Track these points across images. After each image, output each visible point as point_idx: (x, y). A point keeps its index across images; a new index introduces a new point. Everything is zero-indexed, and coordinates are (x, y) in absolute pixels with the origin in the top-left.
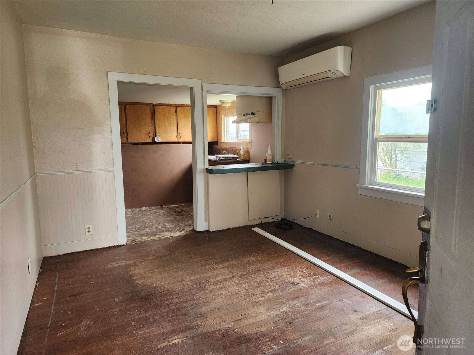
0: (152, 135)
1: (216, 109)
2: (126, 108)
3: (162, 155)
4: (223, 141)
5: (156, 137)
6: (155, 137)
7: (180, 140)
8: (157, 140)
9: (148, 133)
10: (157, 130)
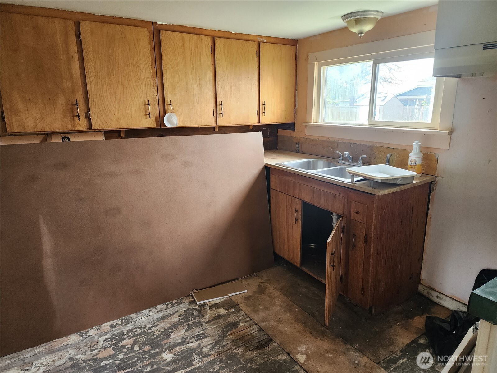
0: (154, 110)
1: (295, 47)
2: (79, 32)
3: (186, 164)
4: (313, 121)
5: (165, 114)
6: (162, 113)
7: (222, 122)
8: (169, 121)
9: (145, 105)
10: (168, 98)
